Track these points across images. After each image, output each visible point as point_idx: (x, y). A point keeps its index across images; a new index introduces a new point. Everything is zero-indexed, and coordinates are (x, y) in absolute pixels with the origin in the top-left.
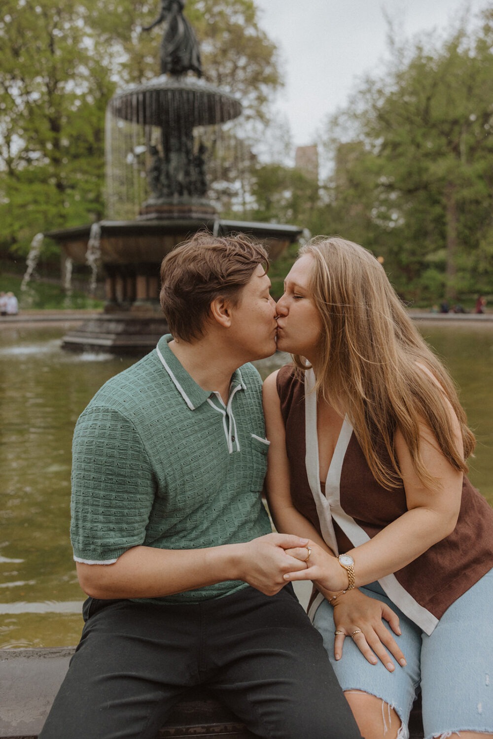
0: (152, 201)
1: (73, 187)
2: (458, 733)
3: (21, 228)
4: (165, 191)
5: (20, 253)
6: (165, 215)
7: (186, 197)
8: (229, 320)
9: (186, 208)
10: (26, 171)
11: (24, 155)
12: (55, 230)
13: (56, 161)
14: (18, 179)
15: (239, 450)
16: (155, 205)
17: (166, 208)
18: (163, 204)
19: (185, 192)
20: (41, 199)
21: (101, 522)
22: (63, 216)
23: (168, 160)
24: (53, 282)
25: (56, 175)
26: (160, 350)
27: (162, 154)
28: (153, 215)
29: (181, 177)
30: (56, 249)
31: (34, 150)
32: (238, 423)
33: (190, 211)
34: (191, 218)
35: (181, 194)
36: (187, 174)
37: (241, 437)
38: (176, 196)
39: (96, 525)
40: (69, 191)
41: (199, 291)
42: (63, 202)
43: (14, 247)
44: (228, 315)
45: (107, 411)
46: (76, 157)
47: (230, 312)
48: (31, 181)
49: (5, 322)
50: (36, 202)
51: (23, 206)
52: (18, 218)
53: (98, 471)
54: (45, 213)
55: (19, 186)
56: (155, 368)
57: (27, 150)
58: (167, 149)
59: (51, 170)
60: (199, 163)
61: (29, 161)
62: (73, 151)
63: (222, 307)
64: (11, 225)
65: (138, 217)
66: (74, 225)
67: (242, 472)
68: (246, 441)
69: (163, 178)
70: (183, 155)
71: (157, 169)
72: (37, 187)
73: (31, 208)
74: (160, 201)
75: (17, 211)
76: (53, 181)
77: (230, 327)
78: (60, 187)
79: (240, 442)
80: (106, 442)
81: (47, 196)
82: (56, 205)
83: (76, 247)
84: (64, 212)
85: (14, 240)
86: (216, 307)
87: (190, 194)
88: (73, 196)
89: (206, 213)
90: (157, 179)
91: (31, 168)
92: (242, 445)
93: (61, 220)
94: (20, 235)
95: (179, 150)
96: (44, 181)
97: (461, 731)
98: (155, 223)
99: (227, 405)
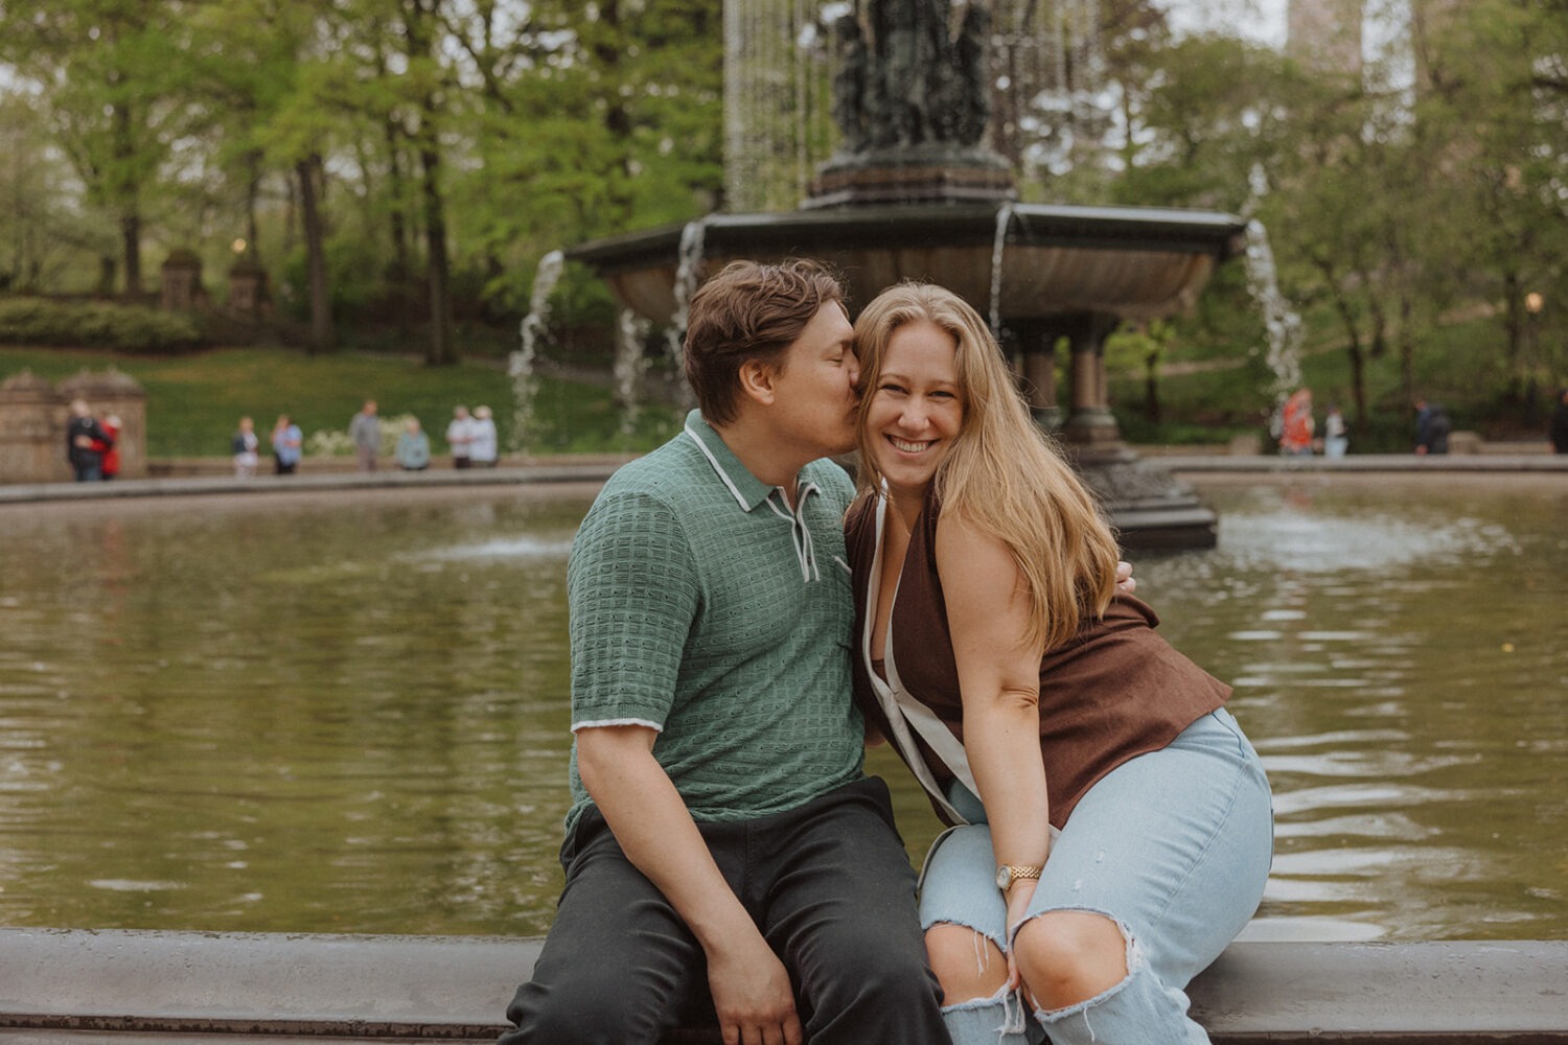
0: (839, 159)
1: (652, 121)
2: (1039, 916)
3: (513, 234)
4: (876, 130)
5: (510, 300)
6: (871, 195)
7: (929, 145)
8: (771, 394)
9: (930, 173)
10: (528, 82)
11: (526, 40)
12: (597, 240)
13: (607, 55)
14: (509, 107)
15: (818, 579)
16: (851, 166)
17: (875, 175)
18: (873, 164)
19: (928, 132)
20: (566, 158)
21: (624, 656)
22: (623, 201)
23: (883, 50)
24: (593, 378)
25: (606, 93)
26: (693, 428)
27: (869, 36)
28: (844, 196)
29: (917, 93)
30: (601, 290)
31: (554, 28)
32: (815, 540)
33: (940, 180)
34: (941, 199)
35: (917, 137)
36: (934, 83)
37: (820, 561)
38: (904, 143)
39: (617, 661)
40: (642, 133)
41: (723, 352)
42: (623, 163)
43: (494, 285)
44: (769, 388)
45: (631, 496)
46: (657, 42)
47: (771, 382)
48: (540, 111)
49: (464, 483)
50: (552, 165)
51: (520, 177)
52: (506, 208)
53: (621, 581)
54: (574, 194)
55: (509, 124)
56: (689, 450)
57: (530, 28)
58: (882, 26)
59: (594, 77)
60: (966, 54)
61: (538, 54)
62: (652, 26)
63: (760, 375)
64: (488, 229)
65: (805, 203)
66: (648, 223)
67: (823, 613)
68: (828, 569)
69: (870, 98)
70: (922, 37)
71: (855, 77)
72: (558, 126)
73: (542, 180)
74: (864, 157)
75: (501, 192)
76: (600, 106)
77: (772, 404)
78: (617, 122)
79: (820, 568)
80: (633, 537)
81: (583, 150)
82: (602, 174)
83: (643, 283)
84: (624, 187)
85: (496, 268)
86: (748, 378)
87: (940, 137)
88: (652, 147)
89: (983, 185)
90: (855, 103)
91: (545, 74)
92: (823, 574)
93: (616, 212)
94: (512, 255)
95: (912, 26)
96: (576, 110)
97: (1044, 913)
98: (844, 215)
99: (795, 510)
